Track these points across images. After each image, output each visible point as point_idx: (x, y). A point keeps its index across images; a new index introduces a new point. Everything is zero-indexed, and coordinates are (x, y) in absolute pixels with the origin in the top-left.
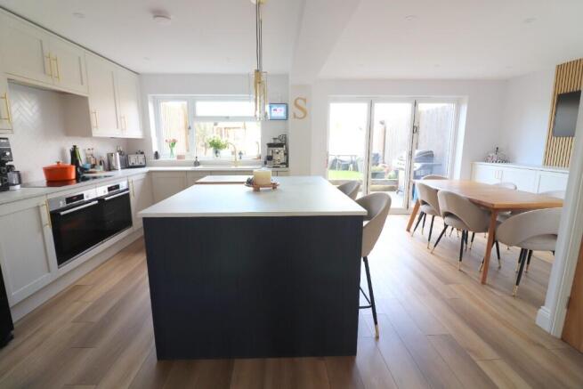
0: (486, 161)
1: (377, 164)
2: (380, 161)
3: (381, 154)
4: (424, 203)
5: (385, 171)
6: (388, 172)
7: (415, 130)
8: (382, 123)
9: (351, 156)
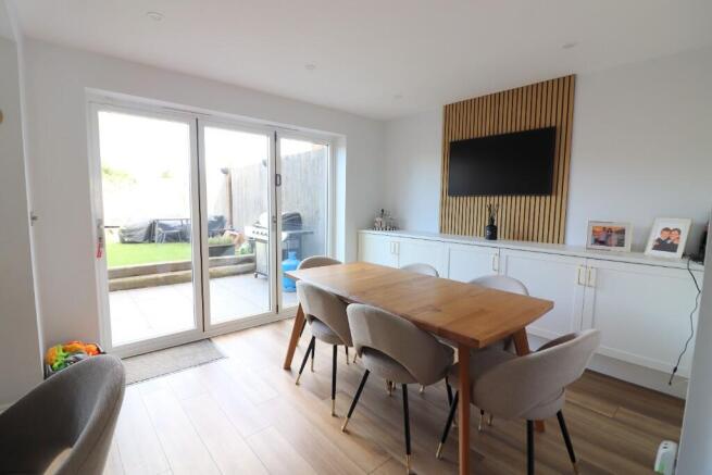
0: (373, 228)
1: (222, 234)
2: (227, 227)
3: (227, 217)
4: (313, 319)
5: (235, 241)
6: (240, 242)
7: (277, 180)
8: (225, 172)
9: (181, 220)
